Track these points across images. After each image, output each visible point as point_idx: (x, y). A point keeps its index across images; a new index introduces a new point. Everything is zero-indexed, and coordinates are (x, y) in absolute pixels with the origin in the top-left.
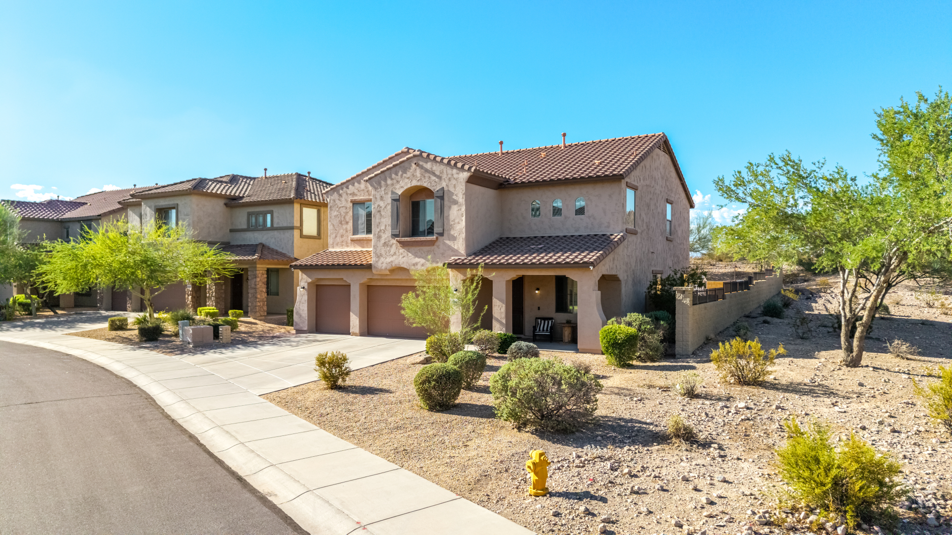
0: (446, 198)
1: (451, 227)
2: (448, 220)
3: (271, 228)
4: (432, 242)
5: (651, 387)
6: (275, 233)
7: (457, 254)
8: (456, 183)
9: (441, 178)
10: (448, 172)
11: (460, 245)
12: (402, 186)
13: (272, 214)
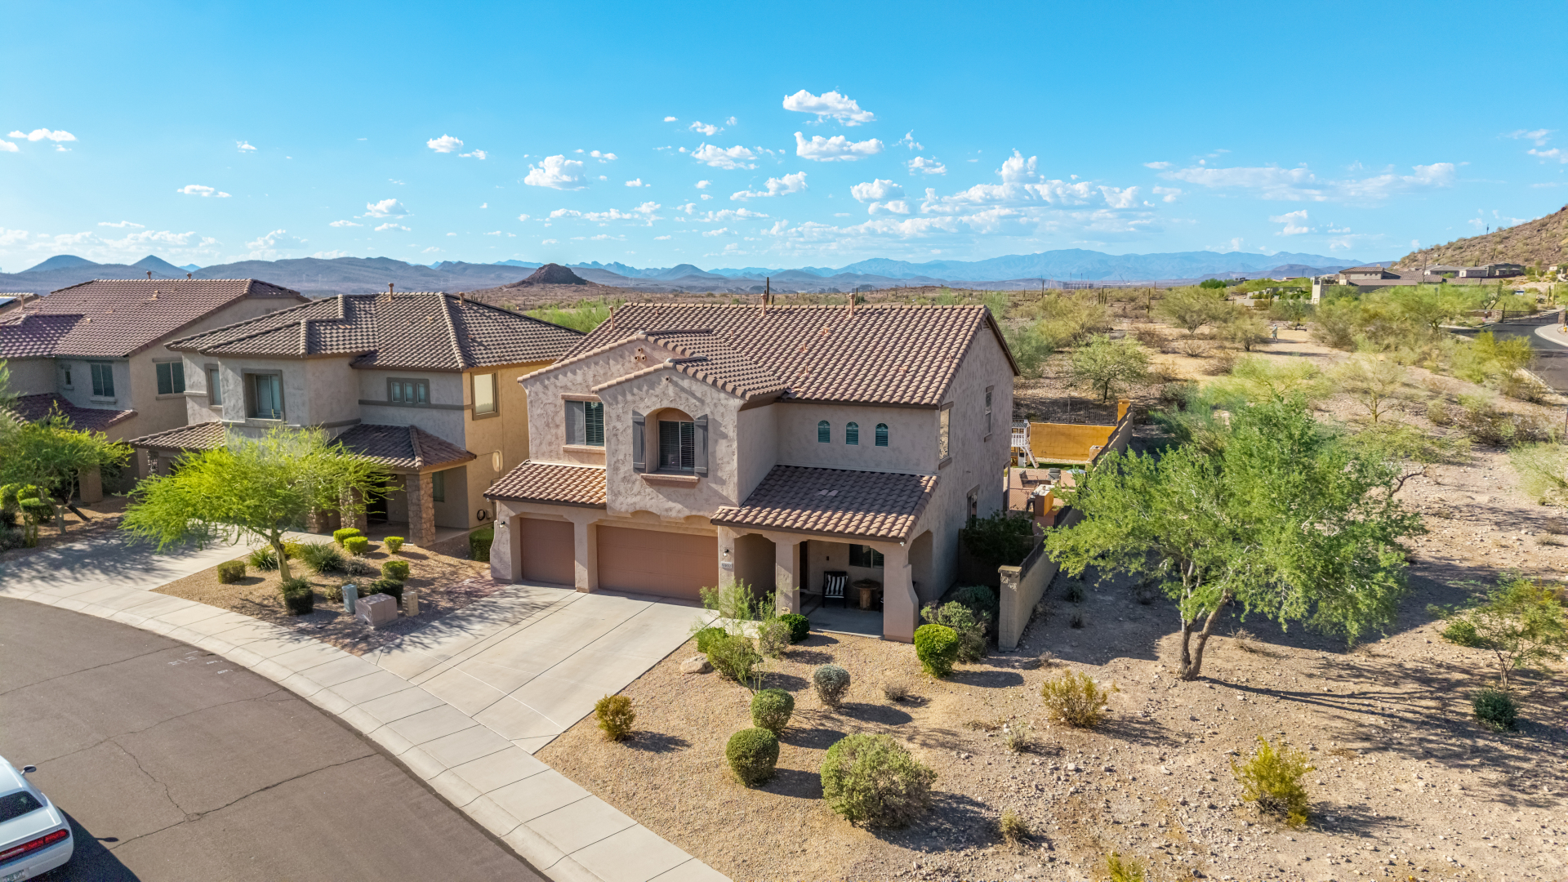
0: (710, 428)
1: (718, 467)
2: (714, 457)
3: (427, 404)
4: (692, 485)
5: (976, 726)
6: (435, 413)
7: (726, 501)
8: (725, 412)
9: (702, 401)
10: (713, 395)
11: (731, 491)
12: (648, 405)
13: (426, 383)
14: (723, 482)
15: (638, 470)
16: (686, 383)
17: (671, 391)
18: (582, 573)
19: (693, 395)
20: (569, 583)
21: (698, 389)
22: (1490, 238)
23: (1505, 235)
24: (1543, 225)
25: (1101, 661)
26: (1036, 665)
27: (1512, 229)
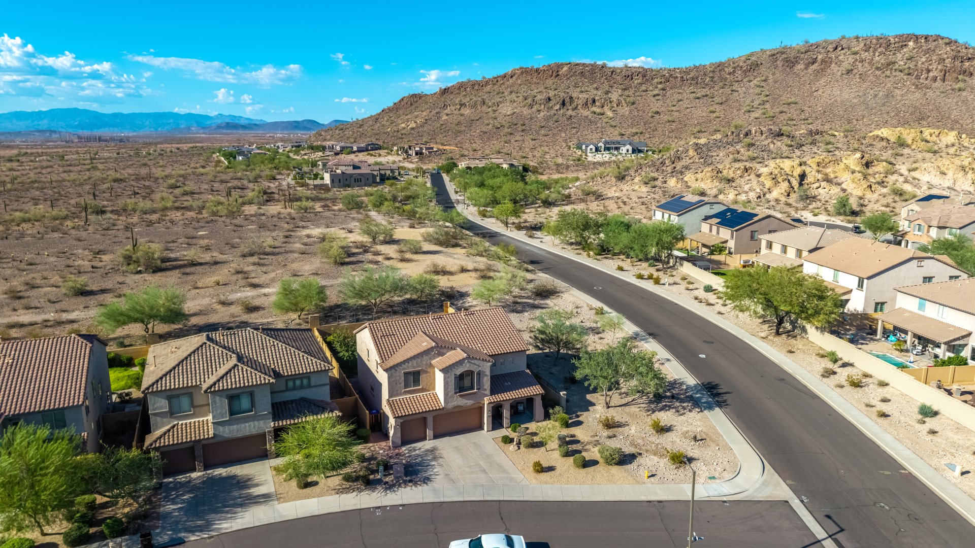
0: (480, 374)
1: (482, 386)
2: (481, 382)
3: (309, 386)
4: (475, 393)
5: (594, 436)
6: (313, 389)
7: (487, 396)
8: (486, 368)
9: (479, 366)
10: (481, 363)
11: (488, 392)
12: (459, 371)
13: (309, 378)
14: (486, 390)
15: (456, 393)
16: (473, 361)
17: (468, 365)
18: (429, 433)
19: (475, 364)
20: (424, 438)
21: (476, 362)
22: (354, 125)
23: (361, 123)
24: (376, 119)
25: (589, 410)
26: (578, 416)
27: (363, 120)
